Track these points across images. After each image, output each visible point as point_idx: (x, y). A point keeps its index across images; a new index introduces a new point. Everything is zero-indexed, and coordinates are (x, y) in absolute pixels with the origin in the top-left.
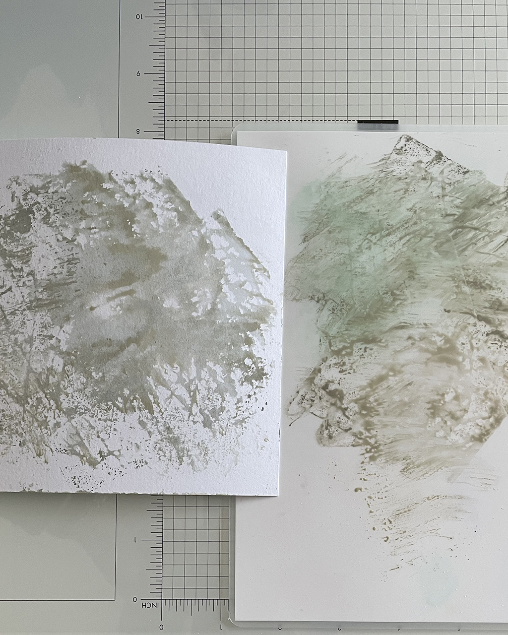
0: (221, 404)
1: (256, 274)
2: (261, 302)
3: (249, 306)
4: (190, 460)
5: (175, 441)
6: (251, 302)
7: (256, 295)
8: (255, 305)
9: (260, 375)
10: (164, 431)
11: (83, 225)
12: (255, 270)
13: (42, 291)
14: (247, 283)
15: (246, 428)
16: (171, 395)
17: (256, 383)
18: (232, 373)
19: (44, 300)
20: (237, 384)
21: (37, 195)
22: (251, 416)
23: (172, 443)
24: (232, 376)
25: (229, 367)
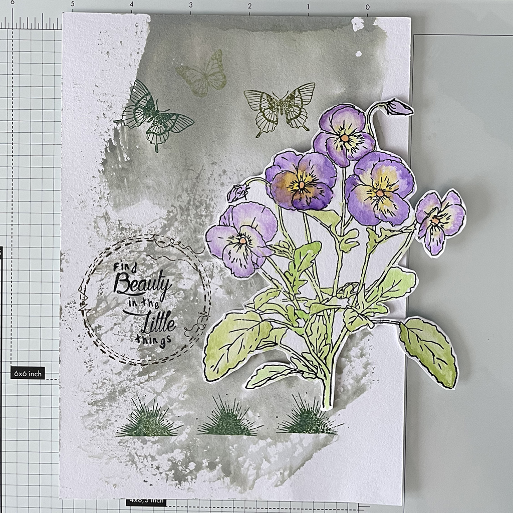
0: (149, 441)
1: (278, 473)
2: (251, 478)
3: (246, 465)
4: (94, 413)
5: (112, 397)
6: (251, 468)
7: (257, 474)
8: (248, 471)
9: (180, 478)
10: (121, 387)
12: (282, 472)
14: (270, 465)
15: (127, 465)
16: (157, 393)
17: (171, 474)
18: (180, 451)
20: (170, 455)
22: (138, 470)
23: (110, 394)
24: (177, 451)
25: (187, 447)
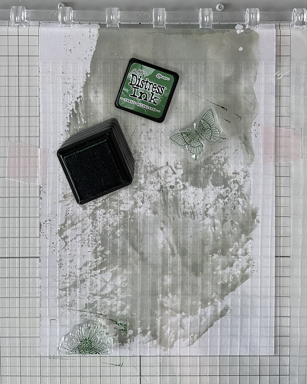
2: (171, 340)
6: (171, 333)
7: (175, 337)
9: (122, 341)
10: (82, 278)
11: (217, 221)
13: (173, 195)
14: (184, 331)
16: (106, 282)
17: (116, 338)
19: (167, 196)
21: (237, 190)
23: (74, 283)
